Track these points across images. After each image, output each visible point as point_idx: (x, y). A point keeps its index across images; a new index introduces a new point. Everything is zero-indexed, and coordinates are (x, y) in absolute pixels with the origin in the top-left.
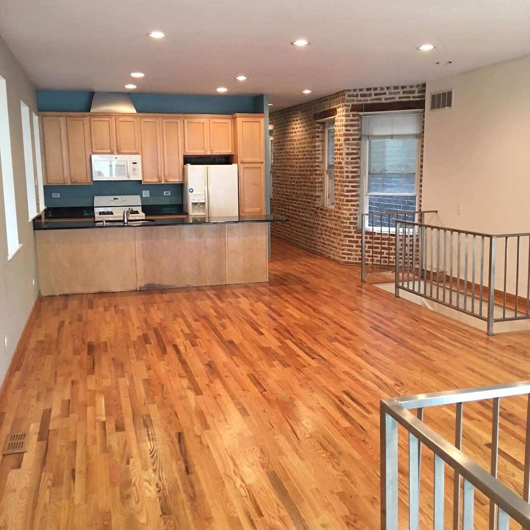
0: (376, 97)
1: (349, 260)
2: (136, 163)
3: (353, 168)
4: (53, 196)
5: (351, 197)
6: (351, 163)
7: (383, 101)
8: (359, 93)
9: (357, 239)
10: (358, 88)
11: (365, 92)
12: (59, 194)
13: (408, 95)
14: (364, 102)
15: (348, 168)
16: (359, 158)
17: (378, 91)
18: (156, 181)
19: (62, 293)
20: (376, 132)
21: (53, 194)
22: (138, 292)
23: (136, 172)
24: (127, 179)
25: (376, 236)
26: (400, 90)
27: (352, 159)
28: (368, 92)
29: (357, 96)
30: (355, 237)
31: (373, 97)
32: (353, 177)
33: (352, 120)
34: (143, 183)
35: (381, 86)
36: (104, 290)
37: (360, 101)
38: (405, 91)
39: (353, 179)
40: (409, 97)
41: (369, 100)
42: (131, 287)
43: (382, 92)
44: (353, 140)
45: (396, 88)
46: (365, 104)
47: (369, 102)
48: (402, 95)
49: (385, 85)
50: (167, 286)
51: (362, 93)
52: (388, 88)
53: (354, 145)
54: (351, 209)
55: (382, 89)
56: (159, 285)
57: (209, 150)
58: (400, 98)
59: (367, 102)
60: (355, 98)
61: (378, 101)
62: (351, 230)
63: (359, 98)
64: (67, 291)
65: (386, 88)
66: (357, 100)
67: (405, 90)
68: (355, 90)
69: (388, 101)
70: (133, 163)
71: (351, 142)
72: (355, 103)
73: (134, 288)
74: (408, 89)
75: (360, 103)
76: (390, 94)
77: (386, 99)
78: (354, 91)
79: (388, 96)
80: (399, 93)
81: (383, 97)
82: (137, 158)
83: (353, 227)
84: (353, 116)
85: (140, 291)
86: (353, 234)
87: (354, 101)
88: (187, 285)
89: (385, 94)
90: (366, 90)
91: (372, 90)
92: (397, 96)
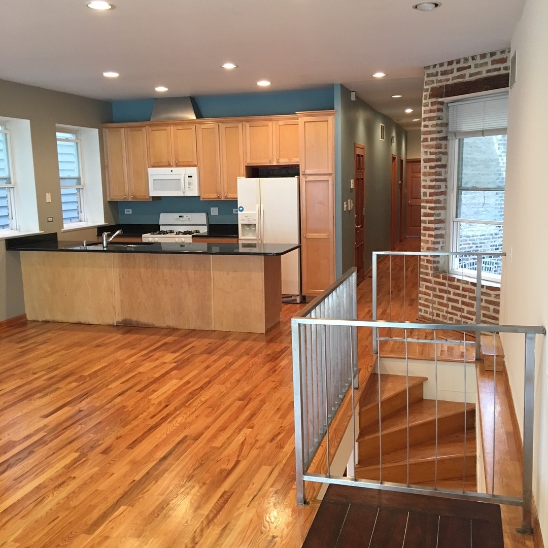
0: (460, 73)
1: (425, 315)
2: (191, 177)
3: (432, 181)
4: (126, 213)
5: (429, 223)
6: (430, 174)
7: (467, 79)
8: (439, 69)
9: (435, 286)
10: (438, 62)
11: (446, 68)
12: (131, 210)
13: (497, 66)
14: (445, 83)
15: (426, 181)
16: (444, 166)
17: (462, 65)
18: (215, 197)
19: (44, 319)
20: (466, 127)
21: (125, 210)
22: (115, 327)
23: (192, 187)
24: (182, 195)
25: (456, 283)
26: (488, 60)
27: (431, 167)
28: (450, 68)
29: (437, 75)
30: (433, 282)
31: (456, 74)
32: (431, 195)
33: (431, 111)
34: (201, 200)
35: (465, 56)
36: (83, 321)
37: (441, 81)
38: (494, 60)
39: (431, 198)
40: (499, 69)
41: (451, 79)
42: (109, 321)
43: (466, 65)
44: (432, 139)
45: (483, 56)
46: (447, 86)
47: (451, 82)
48: (490, 67)
49: (469, 55)
50: (145, 324)
51: (443, 69)
52: (473, 58)
53: (432, 147)
54: (428, 241)
55: (466, 60)
56: (137, 321)
57: (275, 159)
58: (488, 71)
59: (448, 83)
60: (434, 78)
61: (460, 80)
62: (429, 271)
63: (440, 77)
64: (49, 318)
65: (470, 58)
66: (437, 80)
67: (495, 58)
68: (435, 66)
69: (473, 78)
70: (189, 177)
71: (430, 143)
72: (435, 85)
73: (111, 323)
74: (498, 56)
75: (441, 84)
76: (476, 66)
77: (471, 75)
78: (434, 68)
79: (473, 70)
80: (486, 63)
81: (467, 72)
82: (193, 171)
83: (431, 267)
84: (433, 104)
85: (117, 326)
86: (430, 277)
87: (433, 82)
88: (167, 326)
89: (469, 67)
90: (447, 63)
91: (455, 62)
92: (484, 69)
